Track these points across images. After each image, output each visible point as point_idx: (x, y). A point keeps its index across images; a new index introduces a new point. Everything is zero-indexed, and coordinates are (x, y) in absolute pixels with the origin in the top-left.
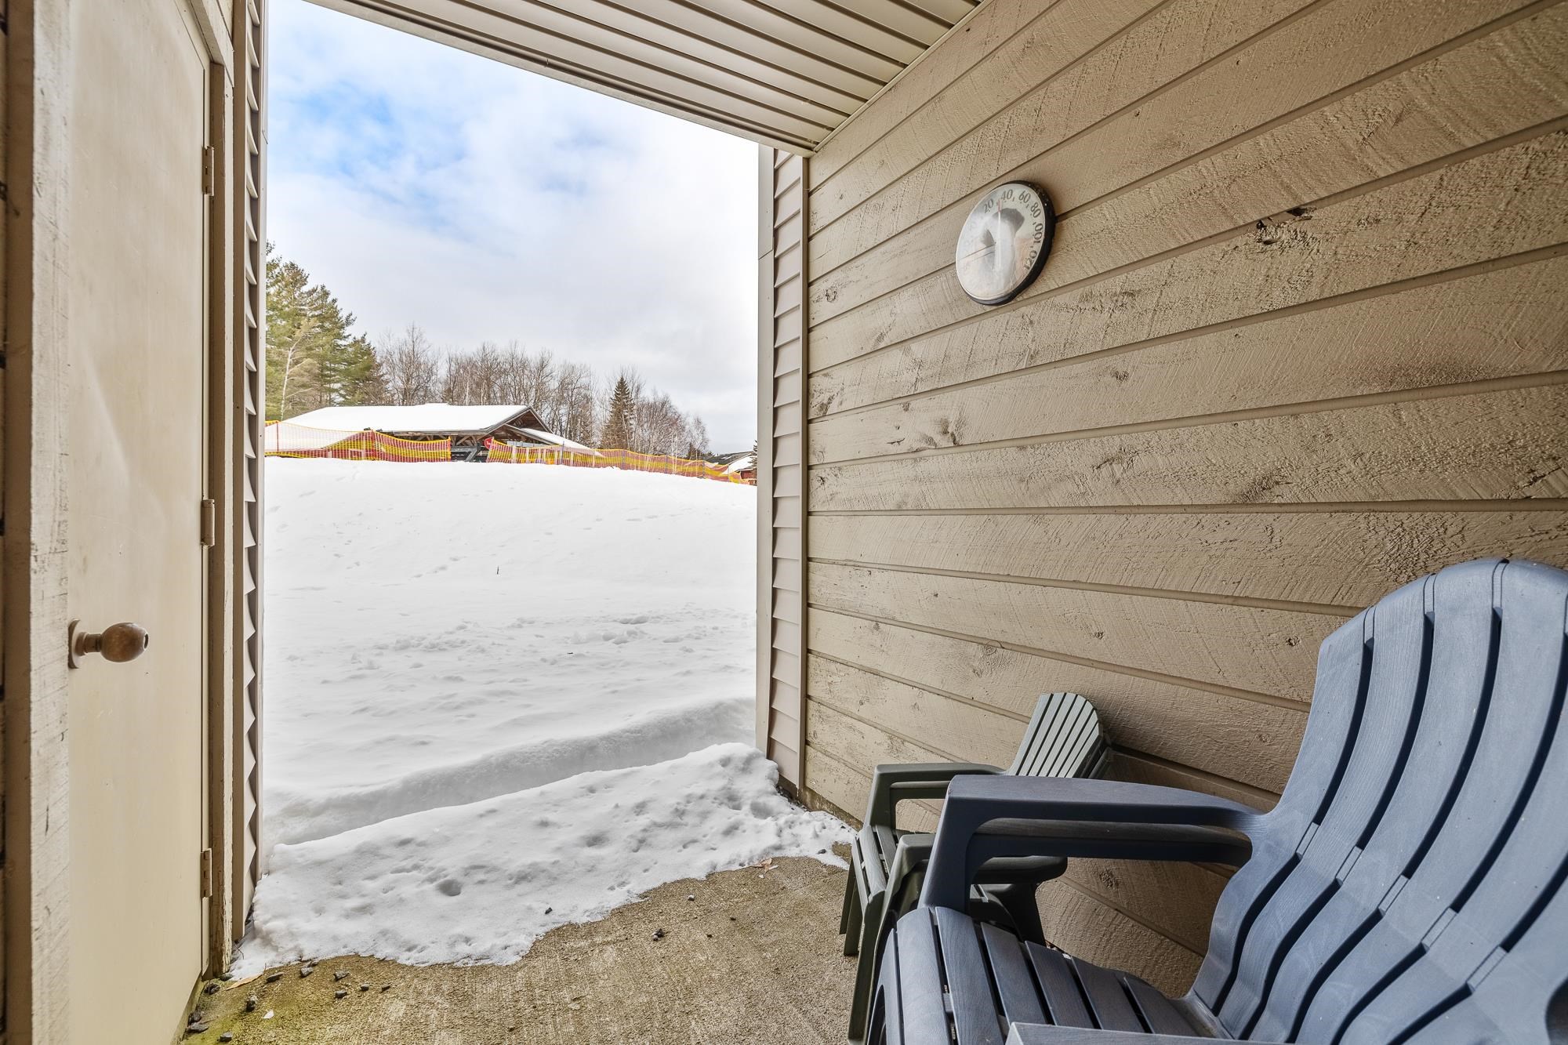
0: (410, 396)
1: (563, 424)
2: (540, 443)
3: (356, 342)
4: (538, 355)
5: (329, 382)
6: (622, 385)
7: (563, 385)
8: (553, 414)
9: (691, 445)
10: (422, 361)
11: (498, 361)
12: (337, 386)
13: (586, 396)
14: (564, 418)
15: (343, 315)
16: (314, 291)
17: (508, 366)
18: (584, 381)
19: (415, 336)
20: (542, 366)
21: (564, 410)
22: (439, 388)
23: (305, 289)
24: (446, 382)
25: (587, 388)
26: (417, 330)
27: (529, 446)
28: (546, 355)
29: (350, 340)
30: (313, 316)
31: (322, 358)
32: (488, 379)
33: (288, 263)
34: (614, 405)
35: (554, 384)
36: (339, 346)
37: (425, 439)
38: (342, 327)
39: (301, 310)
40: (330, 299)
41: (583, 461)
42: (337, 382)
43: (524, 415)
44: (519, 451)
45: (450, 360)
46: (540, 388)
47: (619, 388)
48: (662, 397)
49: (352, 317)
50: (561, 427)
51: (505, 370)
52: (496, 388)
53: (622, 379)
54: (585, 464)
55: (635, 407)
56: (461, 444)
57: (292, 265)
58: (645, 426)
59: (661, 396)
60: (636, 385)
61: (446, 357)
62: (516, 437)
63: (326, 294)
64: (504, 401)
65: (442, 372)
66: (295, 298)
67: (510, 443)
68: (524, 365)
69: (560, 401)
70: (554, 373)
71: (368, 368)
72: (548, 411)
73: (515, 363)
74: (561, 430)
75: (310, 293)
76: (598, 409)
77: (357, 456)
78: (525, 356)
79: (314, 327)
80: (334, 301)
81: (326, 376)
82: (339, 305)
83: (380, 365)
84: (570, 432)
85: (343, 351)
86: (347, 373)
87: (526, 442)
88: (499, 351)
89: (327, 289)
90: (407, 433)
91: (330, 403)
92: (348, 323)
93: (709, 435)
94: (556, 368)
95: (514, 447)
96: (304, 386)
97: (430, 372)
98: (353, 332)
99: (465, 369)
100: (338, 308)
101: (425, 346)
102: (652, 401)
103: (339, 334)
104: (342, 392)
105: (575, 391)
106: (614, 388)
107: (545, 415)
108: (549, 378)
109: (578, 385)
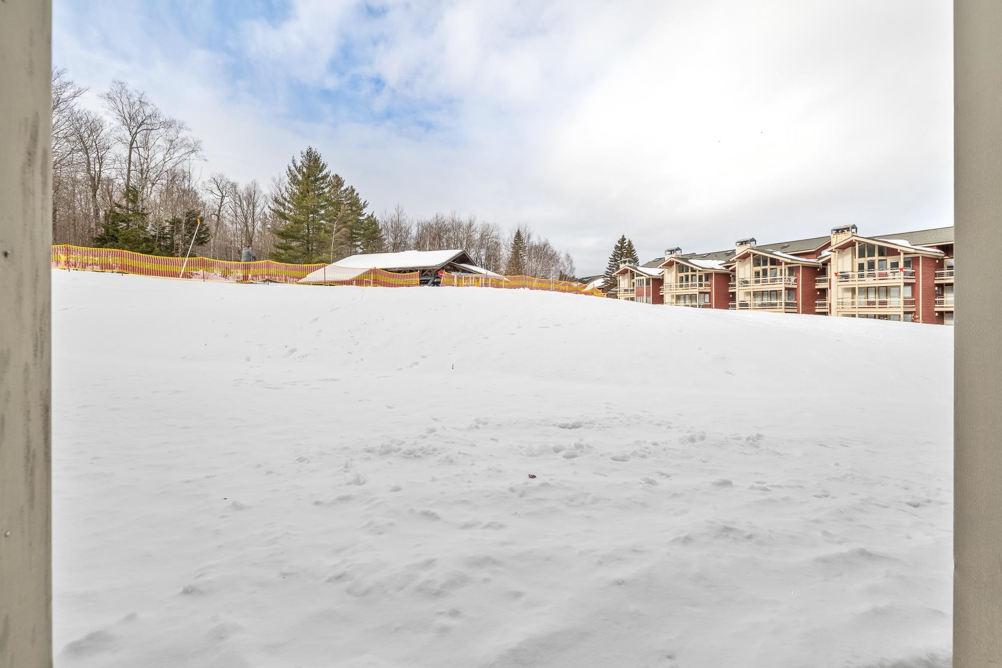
0: (397, 247)
1: (483, 261)
2: (470, 273)
3: (369, 217)
4: (468, 219)
5: (355, 241)
6: (518, 235)
7: (483, 237)
8: (477, 254)
9: (561, 272)
10: (403, 226)
11: (445, 223)
12: (359, 243)
13: (496, 243)
14: (483, 257)
15: (362, 202)
16: (347, 189)
17: (450, 226)
18: (495, 233)
19: (399, 211)
20: (470, 226)
21: (483, 252)
22: (412, 242)
23: (343, 189)
24: (416, 238)
25: (497, 237)
26: (400, 208)
27: (464, 275)
28: (472, 219)
29: (366, 216)
30: (347, 204)
31: (351, 228)
32: (439, 235)
33: (334, 174)
34: (514, 248)
35: (477, 236)
36: (360, 220)
37: (405, 272)
38: (361, 209)
39: (340, 201)
40: (355, 194)
41: (497, 285)
42: (359, 241)
43: (462, 255)
44: (458, 278)
45: (418, 224)
46: (469, 237)
47: (517, 236)
48: (544, 241)
49: (366, 203)
50: (481, 263)
51: (449, 229)
52: (444, 240)
53: (519, 231)
55: (527, 249)
56: (425, 275)
57: (337, 175)
58: (533, 261)
59: (543, 240)
60: (527, 234)
61: (416, 223)
62: (456, 270)
63: (353, 191)
64: (448, 248)
65: (414, 232)
66: (338, 194)
67: (453, 274)
68: (460, 225)
69: (481, 246)
70: (477, 230)
71: (375, 232)
72: (473, 253)
73: (454, 224)
74: (481, 265)
75: (345, 191)
76: (504, 250)
77: (368, 283)
78: (460, 220)
79: (347, 210)
80: (357, 194)
81: (354, 237)
82: (360, 196)
83: (381, 230)
84: (487, 265)
85: (362, 223)
86: (364, 235)
87: (462, 272)
88: (445, 218)
89: (354, 188)
90: (395, 269)
91: (356, 253)
92: (365, 207)
93: (575, 265)
94: (478, 225)
95: (456, 276)
96: (342, 244)
97: (407, 232)
98: (367, 211)
99: (426, 229)
100: (359, 198)
101: (404, 217)
102: (537, 244)
103: (360, 213)
104: (362, 247)
105: (490, 239)
106: (514, 236)
107: (472, 255)
108: (474, 233)
109: (492, 236)
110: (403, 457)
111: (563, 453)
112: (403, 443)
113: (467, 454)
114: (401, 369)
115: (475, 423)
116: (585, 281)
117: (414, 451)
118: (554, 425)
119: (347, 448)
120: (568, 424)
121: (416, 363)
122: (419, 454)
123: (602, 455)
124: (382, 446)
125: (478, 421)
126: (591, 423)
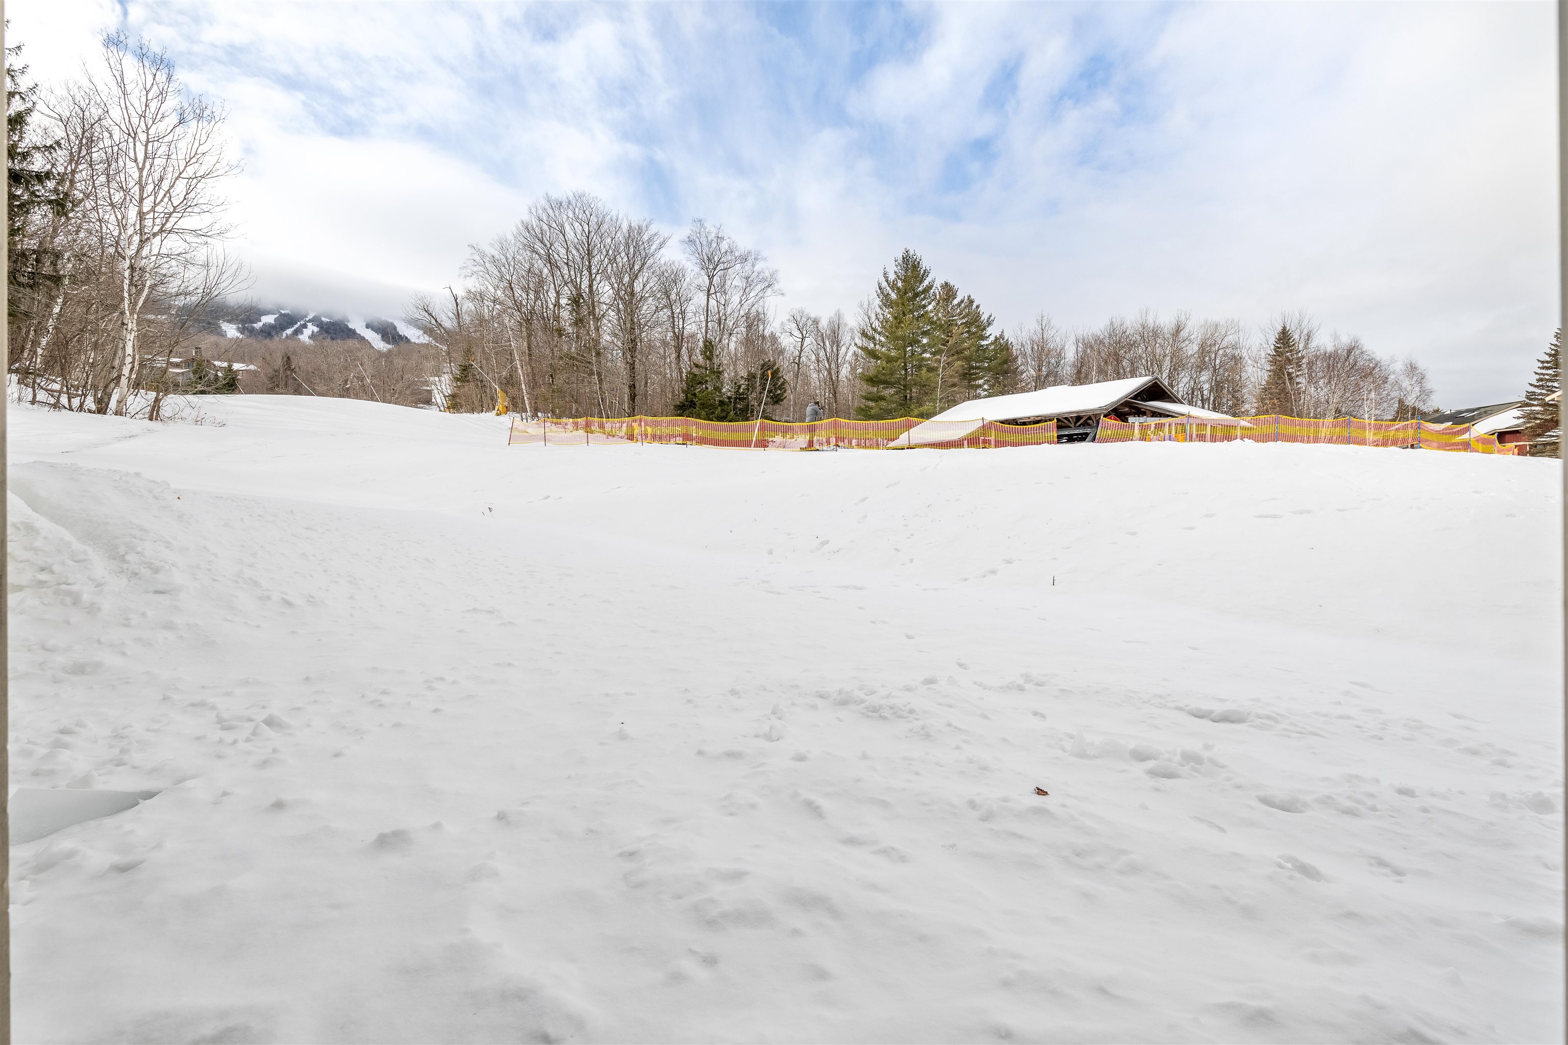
0: (1040, 383)
1: (1205, 393)
2: (1168, 416)
3: (996, 339)
4: (1173, 319)
5: (975, 379)
6: (1284, 337)
7: (1204, 349)
8: (1192, 383)
9: (1401, 402)
10: (1052, 347)
11: (1127, 333)
12: (981, 382)
13: (1234, 357)
14: (1206, 386)
15: (984, 317)
16: (962, 301)
17: (1139, 338)
18: (1230, 339)
19: (1044, 324)
20: (1178, 330)
21: (1205, 376)
22: (1068, 371)
23: (955, 302)
24: (1074, 365)
25: (1235, 347)
26: (1045, 319)
27: (1152, 421)
28: (1183, 318)
29: (992, 338)
30: (961, 324)
31: (968, 359)
32: (1116, 354)
33: (943, 283)
34: (1274, 362)
35: (1192, 349)
36: (982, 346)
38: (984, 329)
39: (953, 320)
40: (974, 306)
41: (1226, 434)
42: (982, 378)
43: (1150, 387)
44: (1141, 425)
45: (1077, 341)
46: (1176, 354)
47: (1279, 339)
48: (1349, 341)
49: (992, 318)
50: (1202, 396)
51: (1135, 342)
52: (1125, 363)
53: (1284, 328)
54: (1229, 438)
55: (1304, 361)
56: (1080, 426)
57: (946, 283)
58: (1321, 383)
59: (1345, 340)
60: (1305, 332)
61: (1073, 339)
62: (1139, 412)
63: (971, 302)
64: (1133, 374)
65: (1070, 355)
66: (948, 311)
67: (1131, 419)
68: (1156, 333)
69: (1201, 368)
70: (1192, 337)
71: (1005, 362)
72: (1185, 380)
73: (1146, 333)
74: (1202, 400)
75: (959, 304)
76: (1250, 369)
77: (986, 444)
78: (1157, 323)
79: (962, 334)
80: (978, 307)
81: (973, 374)
82: (981, 309)
83: (1017, 357)
84: (1214, 401)
85: (984, 351)
86: (988, 369)
87: (1152, 417)
88: (1128, 324)
89: (972, 298)
90: (1029, 418)
91: (978, 397)
92: (989, 324)
93: (1429, 385)
94: (1194, 331)
95: (1137, 424)
96: (954, 385)
97: (1060, 356)
98: (992, 332)
99: (1091, 347)
100: (981, 313)
101: (1053, 332)
102: (1330, 348)
103: (982, 335)
104: (986, 387)
105: (1221, 352)
106: (1272, 340)
107: (1181, 387)
108: (1187, 342)
109: (1224, 344)
110: (863, 714)
111: (1150, 764)
112: (873, 692)
113: (960, 729)
114: (966, 580)
115: (1021, 681)
116: (1462, 419)
117: (881, 707)
118: (1179, 709)
119: (797, 687)
120: (1211, 712)
121: (993, 572)
122: (887, 713)
123: (1239, 787)
124: (840, 692)
125: (1028, 679)
126: (1269, 717)
